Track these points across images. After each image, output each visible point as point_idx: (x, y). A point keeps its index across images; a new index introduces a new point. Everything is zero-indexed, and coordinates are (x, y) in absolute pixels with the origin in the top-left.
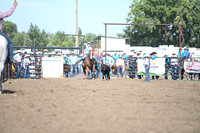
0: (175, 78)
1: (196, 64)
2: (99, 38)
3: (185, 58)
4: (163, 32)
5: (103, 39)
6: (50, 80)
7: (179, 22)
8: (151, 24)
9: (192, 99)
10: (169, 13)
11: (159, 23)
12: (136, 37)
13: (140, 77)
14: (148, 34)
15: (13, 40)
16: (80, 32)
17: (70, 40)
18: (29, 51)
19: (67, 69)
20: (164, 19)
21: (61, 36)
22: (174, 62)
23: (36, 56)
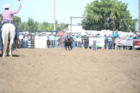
0: (110, 48)
1: (122, 40)
2: (67, 25)
3: (116, 37)
4: (104, 22)
5: (69, 26)
6: (39, 50)
7: (113, 16)
8: (97, 18)
9: (119, 60)
10: (107, 12)
11: (101, 17)
12: (88, 25)
13: (90, 48)
14: (95, 23)
15: (18, 27)
16: (57, 22)
17: (51, 27)
18: (27, 33)
19: (49, 43)
20: (104, 15)
21: (46, 24)
22: (110, 39)
23: (31, 36)
